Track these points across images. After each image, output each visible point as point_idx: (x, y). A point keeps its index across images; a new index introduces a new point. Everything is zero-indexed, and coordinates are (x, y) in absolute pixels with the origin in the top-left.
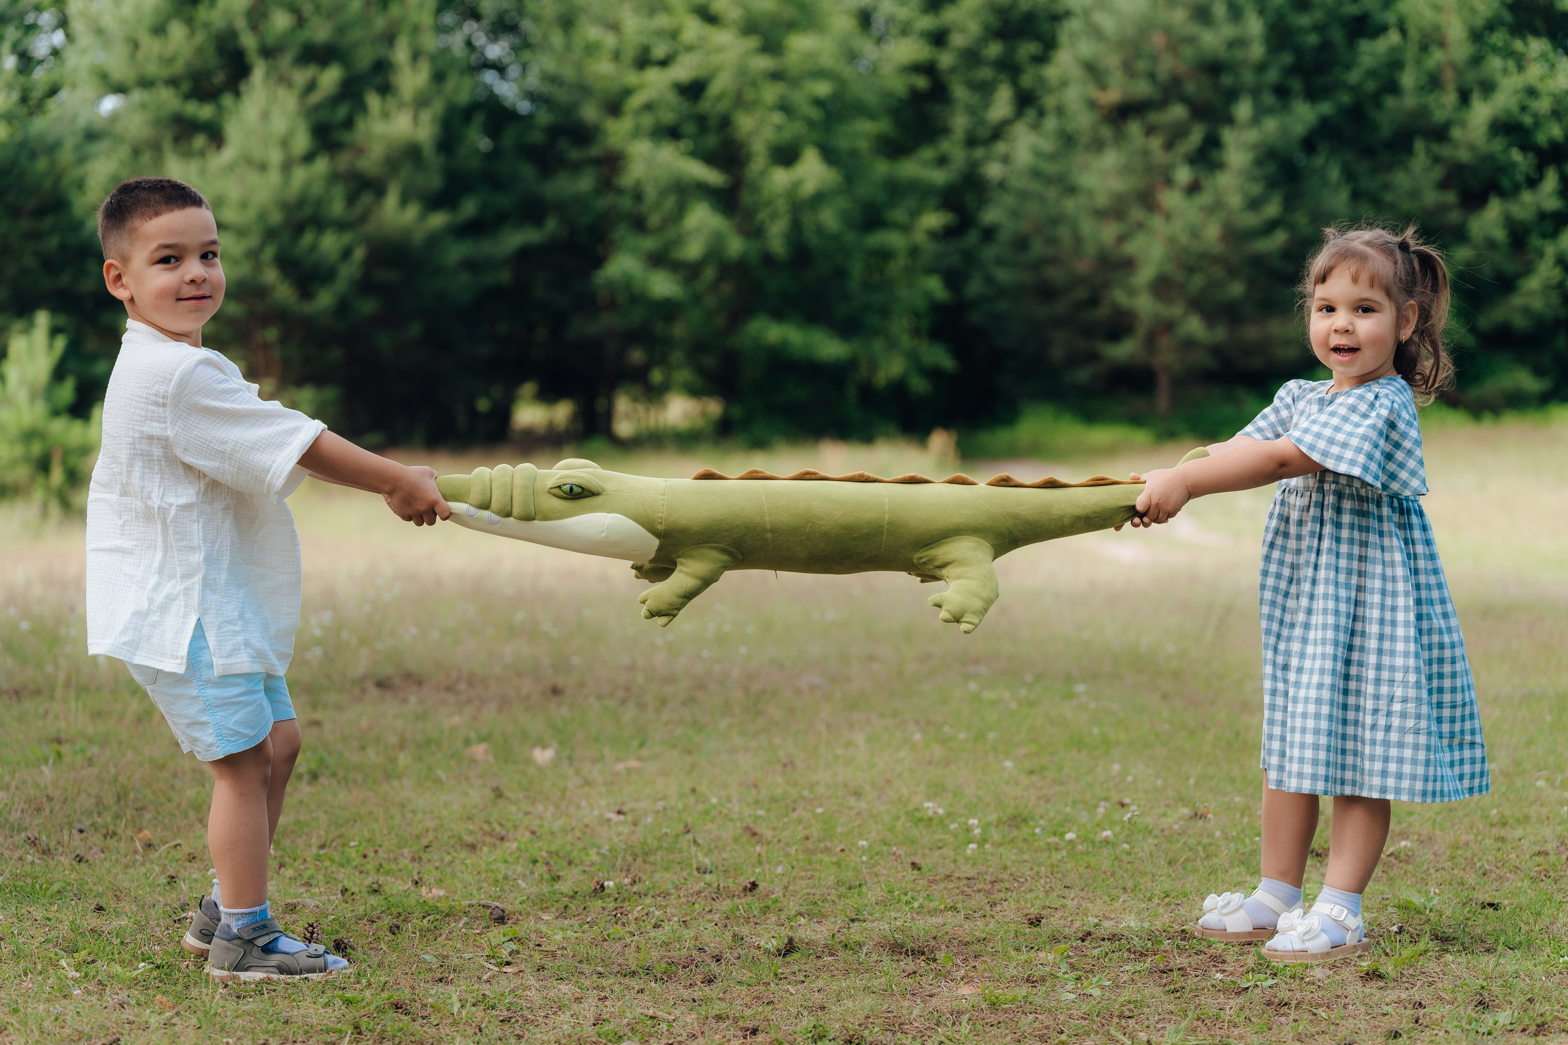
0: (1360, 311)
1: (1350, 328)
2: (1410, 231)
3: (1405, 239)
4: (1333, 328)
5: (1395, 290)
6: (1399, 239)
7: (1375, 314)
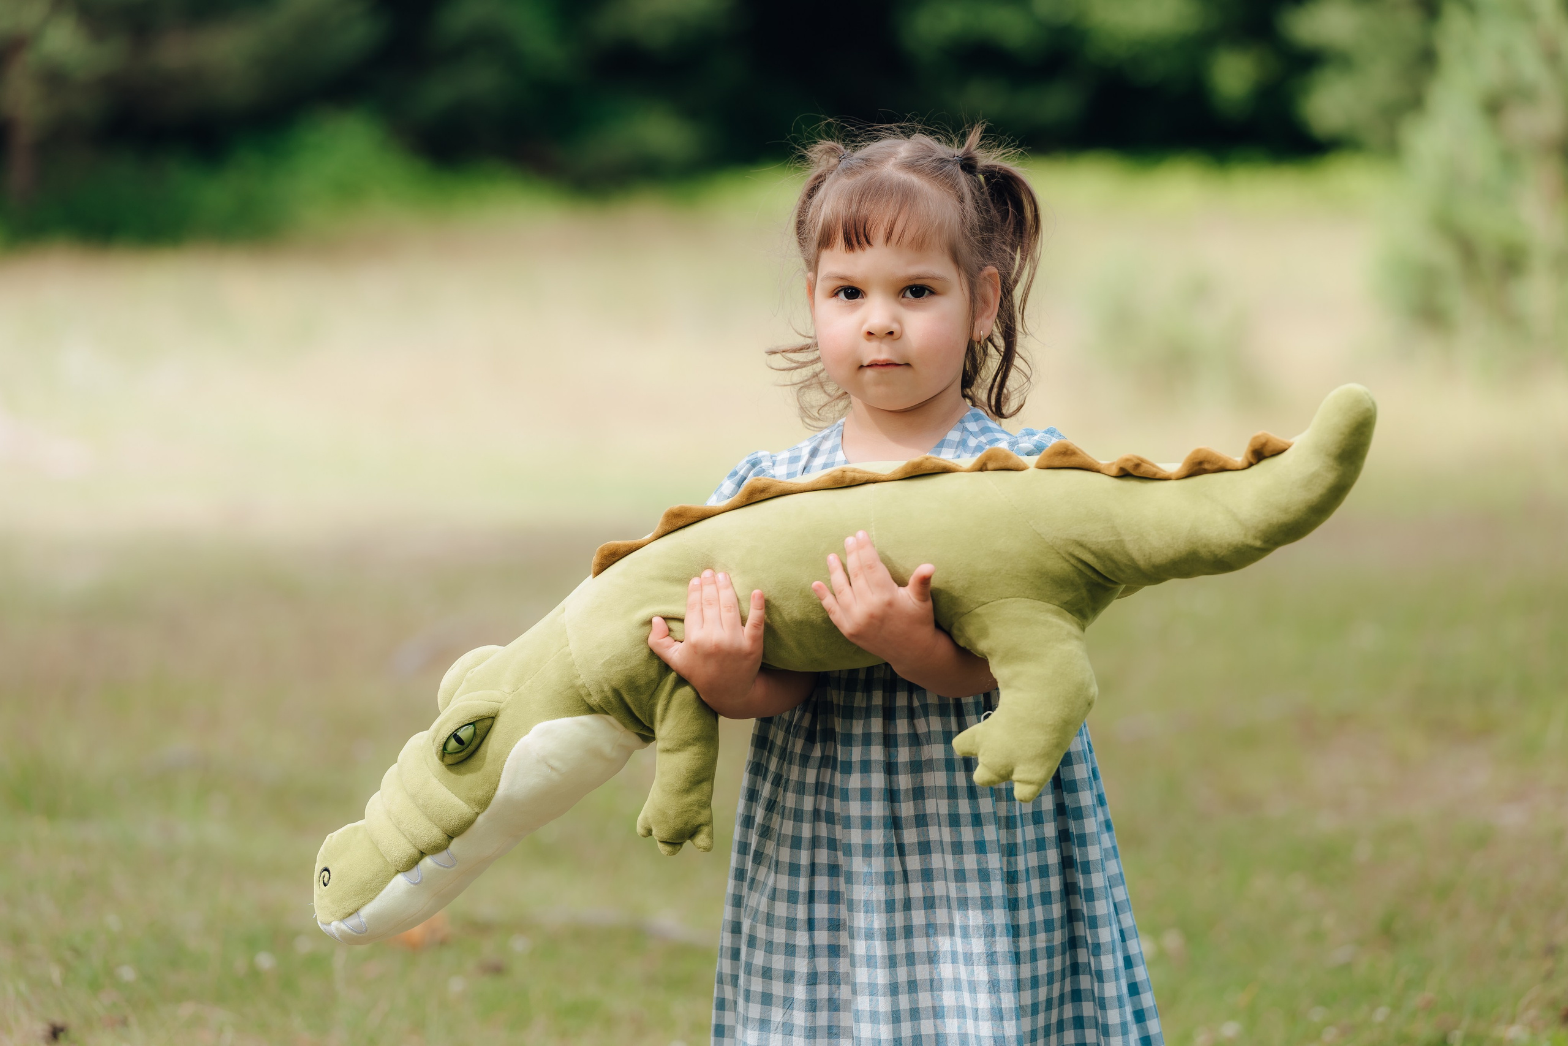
0: (908, 294)
1: (895, 327)
2: (974, 138)
3: (968, 151)
4: (866, 328)
5: (964, 249)
6: (959, 152)
7: (935, 299)
